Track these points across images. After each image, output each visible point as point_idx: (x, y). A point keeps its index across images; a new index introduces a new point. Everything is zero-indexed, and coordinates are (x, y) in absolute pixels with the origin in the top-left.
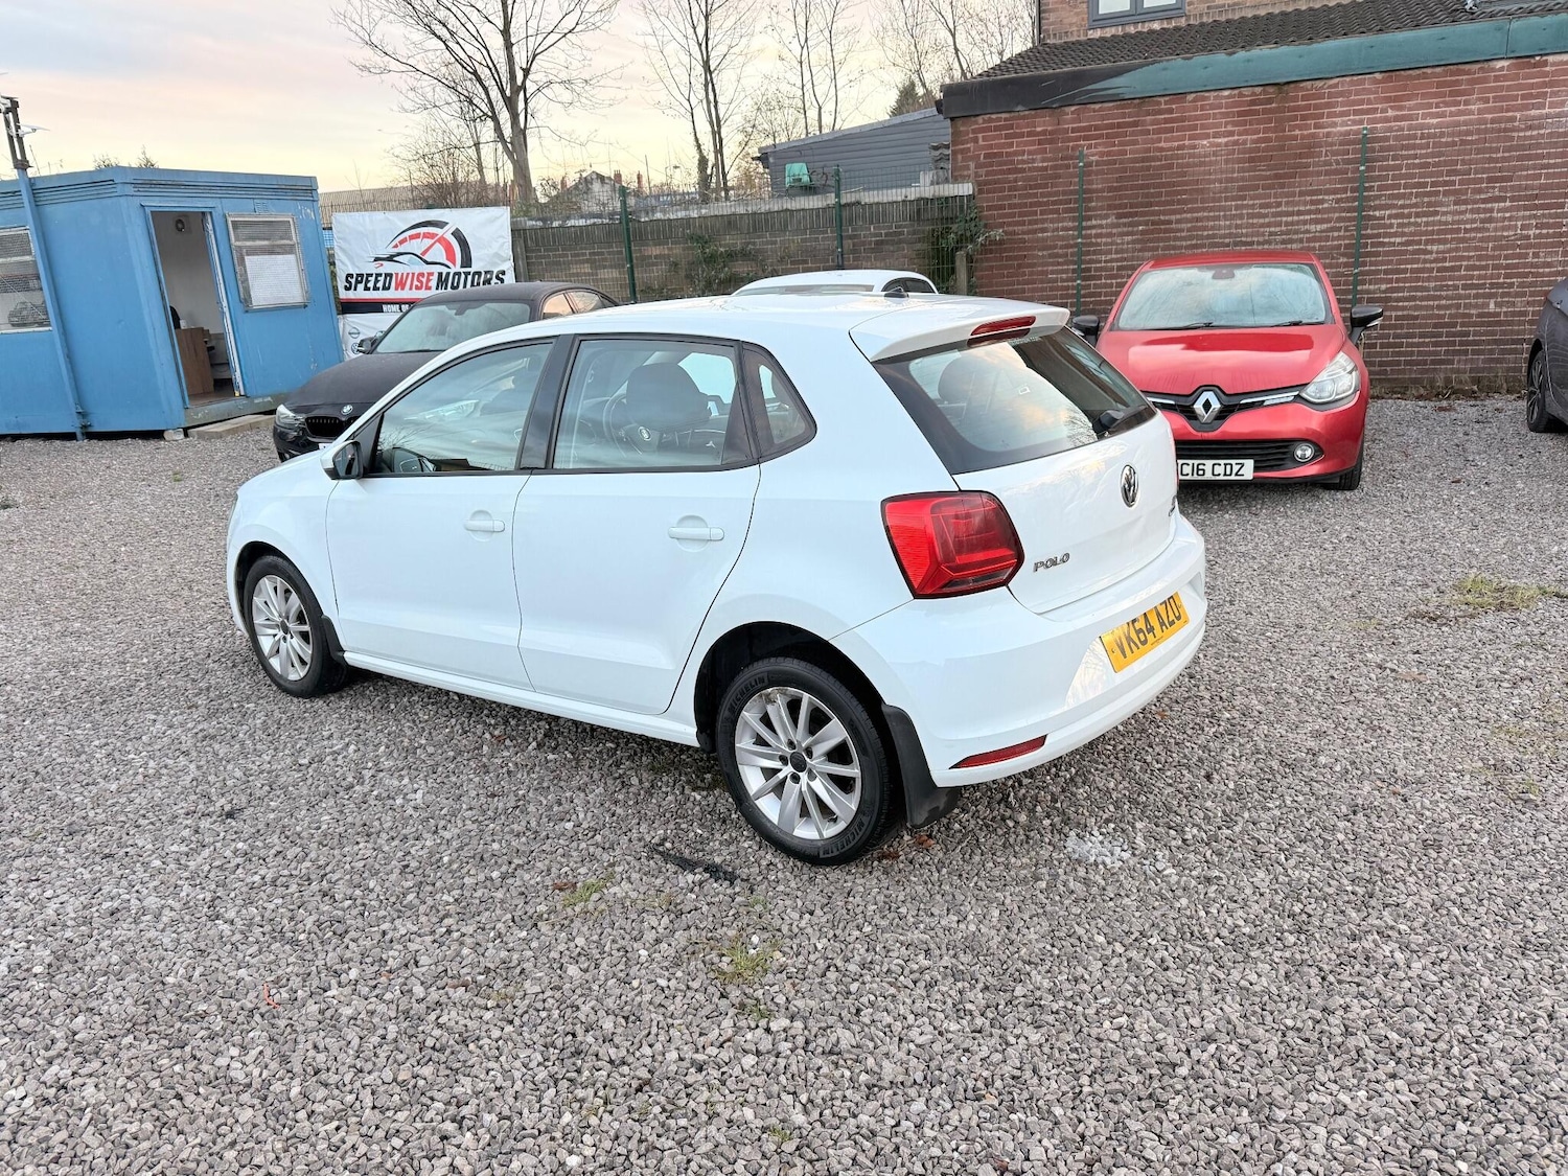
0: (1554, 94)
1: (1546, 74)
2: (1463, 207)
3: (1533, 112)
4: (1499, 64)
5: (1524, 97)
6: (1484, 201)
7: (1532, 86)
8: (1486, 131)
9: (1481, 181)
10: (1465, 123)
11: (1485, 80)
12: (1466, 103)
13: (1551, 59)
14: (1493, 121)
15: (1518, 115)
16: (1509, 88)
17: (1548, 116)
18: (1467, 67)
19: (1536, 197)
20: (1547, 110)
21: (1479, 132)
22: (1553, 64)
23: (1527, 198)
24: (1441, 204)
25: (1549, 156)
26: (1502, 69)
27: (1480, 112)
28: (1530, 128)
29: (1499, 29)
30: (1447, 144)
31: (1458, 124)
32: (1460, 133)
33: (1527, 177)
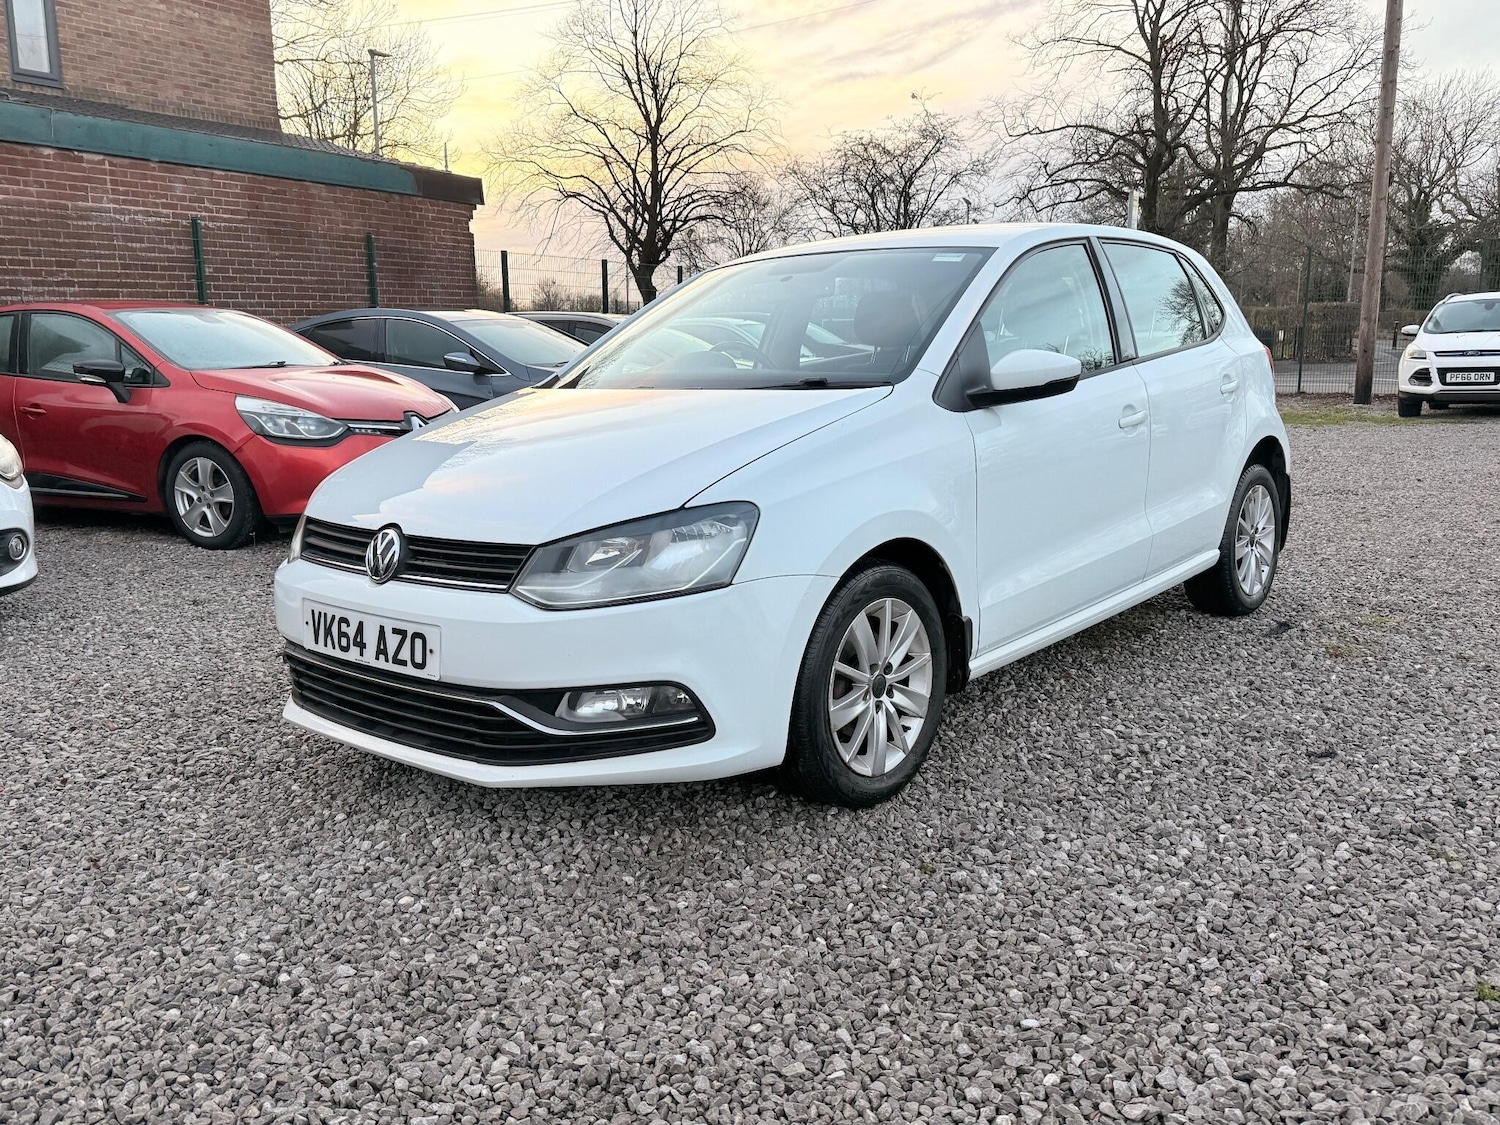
0: (94, 189)
1: (83, 170)
2: (40, 289)
3: (80, 203)
4: (47, 151)
5: (72, 188)
6: (59, 284)
7: (75, 178)
8: (46, 215)
9: (50, 264)
10: (29, 204)
11: (36, 164)
12: (26, 184)
13: (85, 155)
14: (51, 206)
15: (70, 204)
16: (58, 177)
17: (92, 209)
18: (19, 147)
19: (96, 284)
20: (90, 204)
21: (41, 214)
22: (89, 162)
23: (90, 284)
24: (21, 283)
25: (101, 247)
26: (48, 156)
27: (39, 195)
28: (81, 218)
29: (44, 117)
30: (14, 223)
31: (20, 203)
32: (25, 214)
33: (87, 265)
